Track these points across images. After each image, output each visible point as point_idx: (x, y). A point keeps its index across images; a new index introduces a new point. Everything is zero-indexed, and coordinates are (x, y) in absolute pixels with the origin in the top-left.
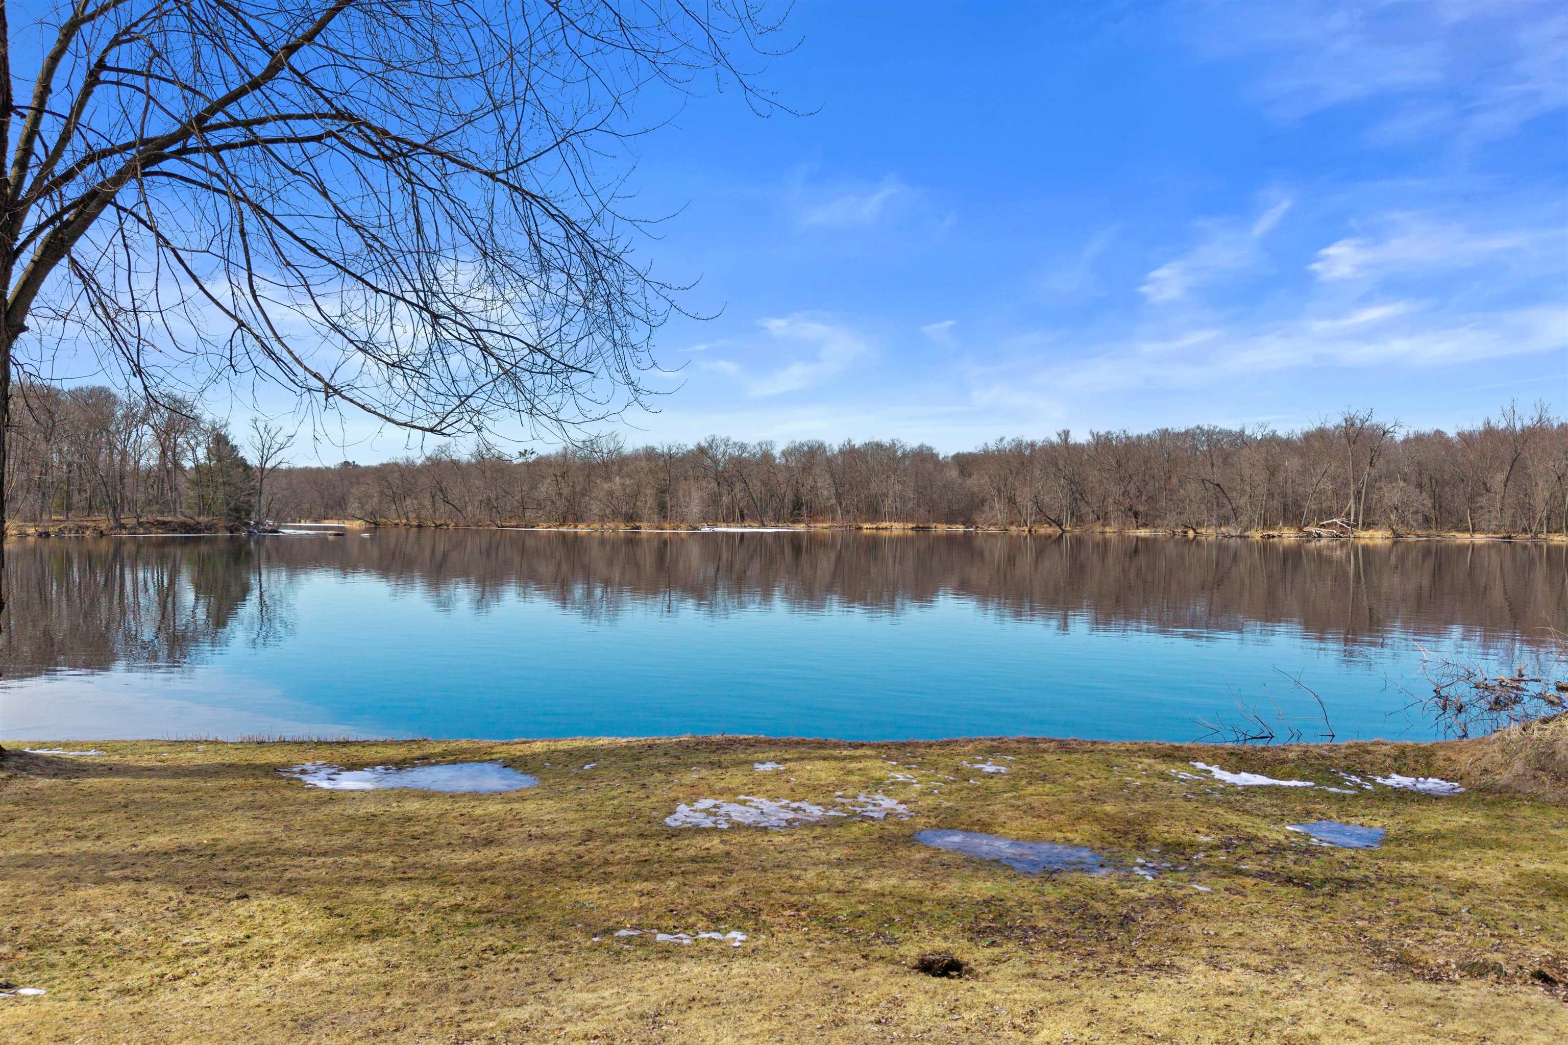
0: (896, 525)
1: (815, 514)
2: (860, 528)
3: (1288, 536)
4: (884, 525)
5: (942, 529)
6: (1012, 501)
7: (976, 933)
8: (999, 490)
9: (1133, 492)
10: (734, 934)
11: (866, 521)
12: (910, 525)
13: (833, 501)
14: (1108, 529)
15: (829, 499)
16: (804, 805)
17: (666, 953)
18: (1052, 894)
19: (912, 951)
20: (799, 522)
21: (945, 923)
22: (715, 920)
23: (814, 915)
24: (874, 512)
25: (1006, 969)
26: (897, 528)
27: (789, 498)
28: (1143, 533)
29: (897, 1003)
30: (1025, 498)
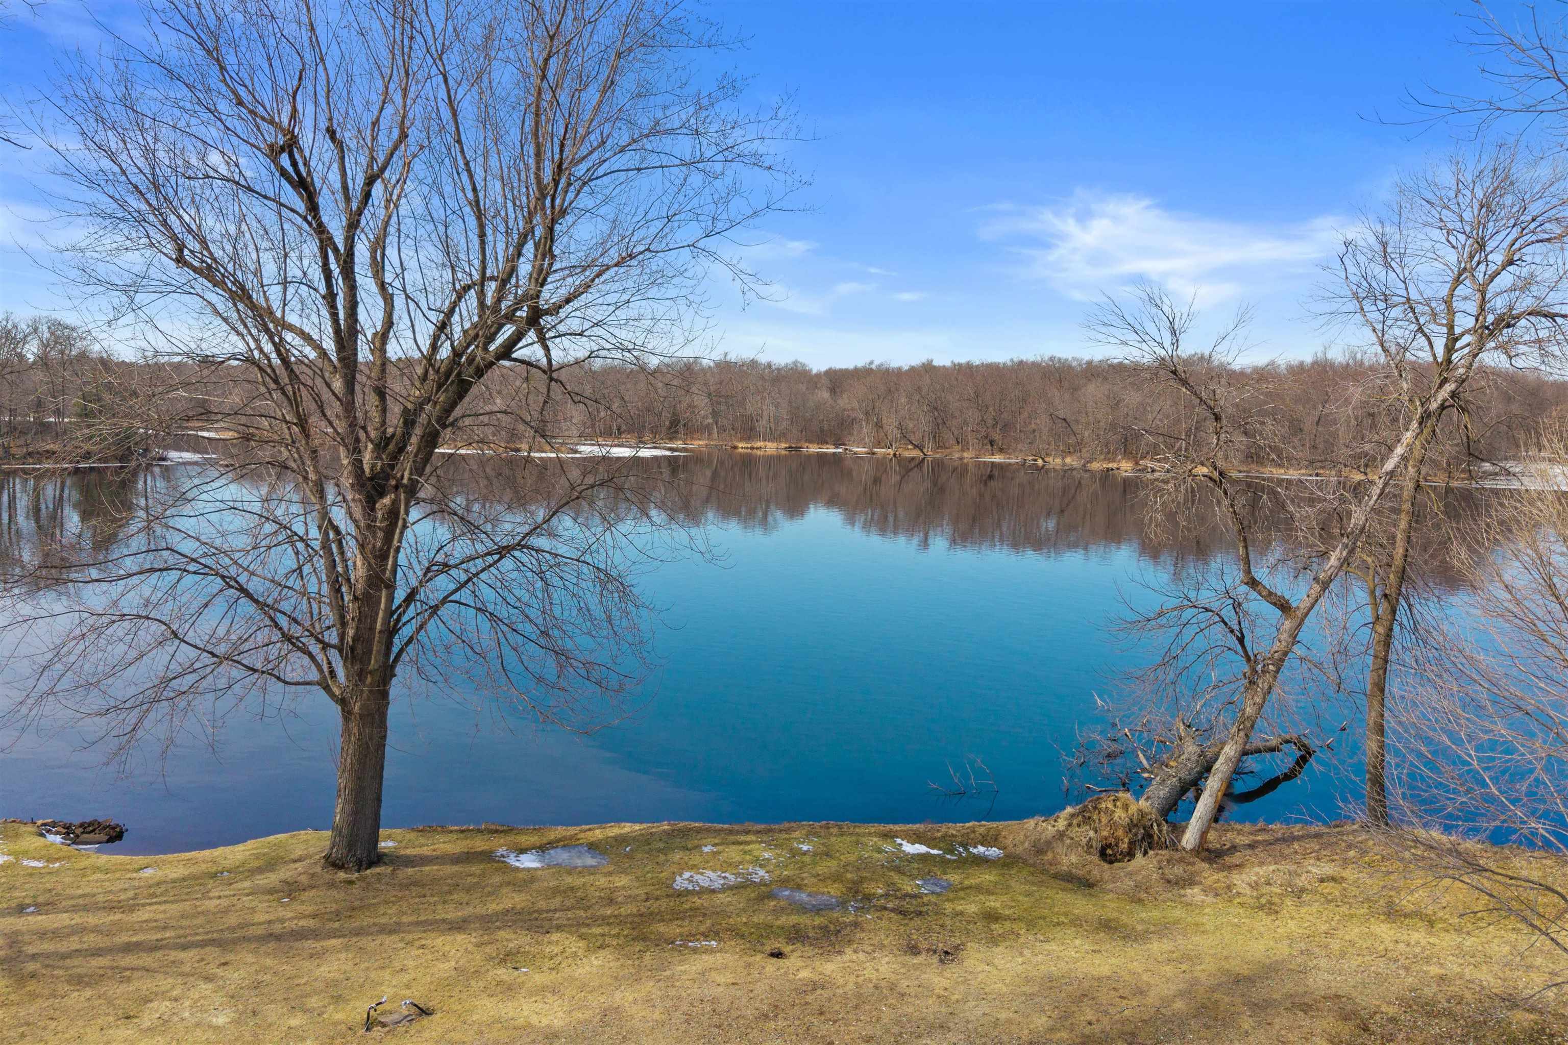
0: (769, 444)
1: (692, 431)
2: (735, 448)
3: (1125, 467)
4: (759, 444)
5: (814, 449)
6: (879, 425)
7: (790, 940)
8: (867, 413)
9: (990, 422)
10: (713, 942)
11: (741, 439)
12: (784, 445)
13: (710, 421)
14: (966, 455)
15: (705, 417)
16: (727, 875)
17: (695, 950)
18: (818, 921)
19: (768, 948)
20: (676, 438)
21: (779, 936)
22: (706, 936)
23: (737, 934)
24: (749, 432)
25: (795, 954)
26: (771, 448)
27: (666, 416)
28: (998, 459)
29: (764, 968)
30: (890, 423)
